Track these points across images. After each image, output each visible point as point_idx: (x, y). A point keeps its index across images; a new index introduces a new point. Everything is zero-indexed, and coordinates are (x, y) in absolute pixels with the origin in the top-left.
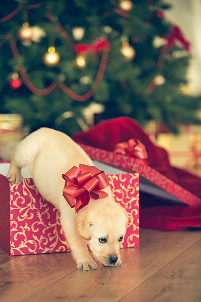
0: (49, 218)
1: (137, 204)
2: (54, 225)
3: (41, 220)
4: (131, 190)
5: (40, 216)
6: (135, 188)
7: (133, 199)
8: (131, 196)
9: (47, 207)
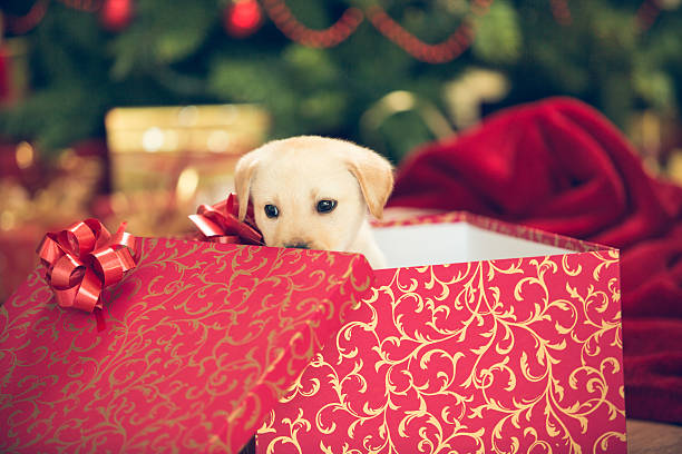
0: (363, 391)
1: (617, 342)
2: (378, 412)
3: (342, 398)
4: (598, 301)
5: (338, 388)
6: (610, 295)
7: (606, 326)
8: (597, 318)
9: (356, 359)
